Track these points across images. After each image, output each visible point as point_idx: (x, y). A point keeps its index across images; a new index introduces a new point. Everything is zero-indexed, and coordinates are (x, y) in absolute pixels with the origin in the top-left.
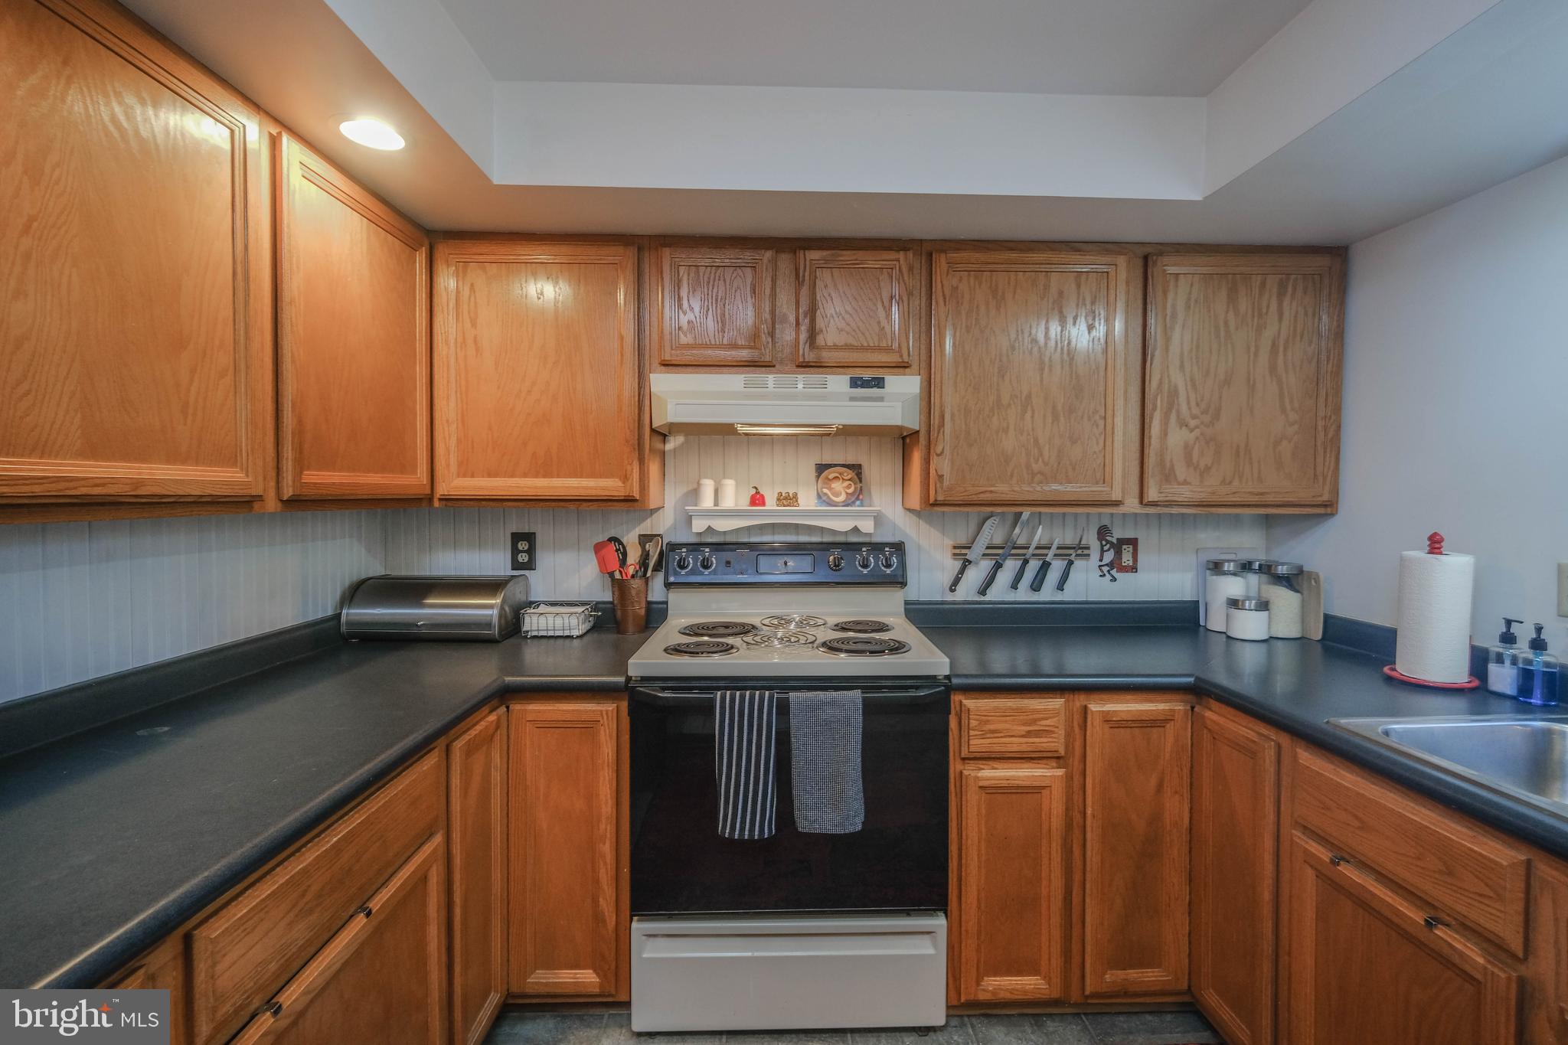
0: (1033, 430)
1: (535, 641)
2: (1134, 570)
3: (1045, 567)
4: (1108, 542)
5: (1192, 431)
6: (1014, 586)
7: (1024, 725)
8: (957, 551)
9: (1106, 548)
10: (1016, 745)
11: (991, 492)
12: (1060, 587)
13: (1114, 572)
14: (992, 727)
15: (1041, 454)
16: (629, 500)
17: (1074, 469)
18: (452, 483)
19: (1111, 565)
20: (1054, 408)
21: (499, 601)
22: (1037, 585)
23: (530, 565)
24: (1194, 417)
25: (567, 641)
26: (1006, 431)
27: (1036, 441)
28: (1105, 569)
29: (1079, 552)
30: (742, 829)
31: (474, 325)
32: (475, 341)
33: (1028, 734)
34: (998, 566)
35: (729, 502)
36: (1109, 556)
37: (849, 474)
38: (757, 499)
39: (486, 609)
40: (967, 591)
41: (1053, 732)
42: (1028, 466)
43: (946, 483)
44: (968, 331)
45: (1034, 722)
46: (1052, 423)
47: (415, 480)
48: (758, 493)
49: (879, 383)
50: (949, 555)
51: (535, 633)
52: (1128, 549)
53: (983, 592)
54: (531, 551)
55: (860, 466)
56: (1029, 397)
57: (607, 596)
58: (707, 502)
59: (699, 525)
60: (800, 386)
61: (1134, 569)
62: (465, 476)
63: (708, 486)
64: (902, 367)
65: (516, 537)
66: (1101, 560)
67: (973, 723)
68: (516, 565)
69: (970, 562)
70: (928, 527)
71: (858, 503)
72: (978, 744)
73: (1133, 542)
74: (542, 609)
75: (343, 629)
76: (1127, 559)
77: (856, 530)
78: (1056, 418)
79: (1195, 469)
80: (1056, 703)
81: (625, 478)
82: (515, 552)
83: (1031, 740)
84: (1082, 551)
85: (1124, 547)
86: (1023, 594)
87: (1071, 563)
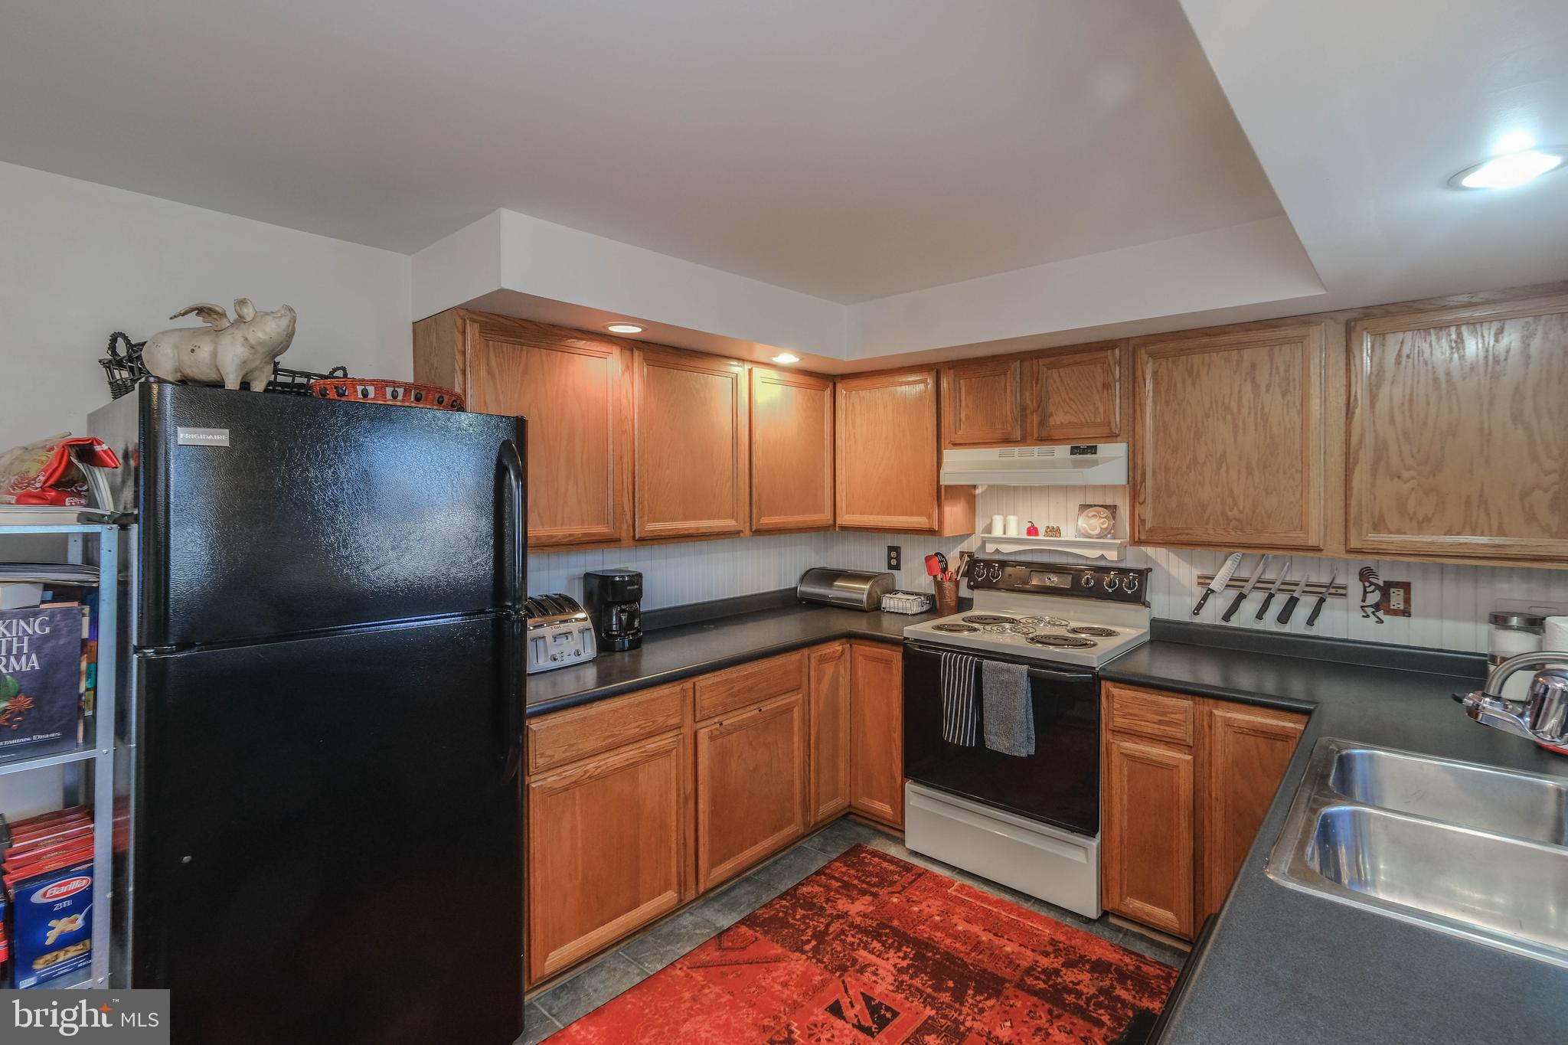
0: (1228, 483)
1: (889, 615)
2: (1406, 615)
3: (1293, 602)
4: (1371, 584)
5: (1406, 482)
6: (1260, 616)
7: (1157, 714)
8: (1202, 581)
9: (1368, 590)
10: (1150, 728)
11: (1187, 534)
12: (1311, 622)
13: (1380, 614)
14: (1131, 711)
15: (1236, 504)
16: (931, 532)
17: (1269, 516)
18: (845, 518)
19: (1377, 607)
20: (1248, 464)
21: (868, 587)
22: (1284, 617)
23: (897, 567)
24: (1409, 469)
25: (906, 616)
26: (1202, 484)
27: (1231, 492)
28: (1370, 610)
29: (1332, 591)
30: (954, 737)
31: (854, 427)
32: (854, 437)
33: (1160, 722)
34: (1241, 597)
35: (1012, 533)
36: (1374, 597)
37: (1105, 513)
38: (1032, 531)
39: (860, 591)
40: (1212, 615)
41: (1181, 725)
42: (1224, 514)
43: (1148, 525)
44: (1167, 406)
45: (1165, 714)
46: (1247, 478)
47: (825, 517)
48: (1033, 526)
49: (1093, 450)
50: (1195, 580)
51: (888, 610)
52: (1399, 593)
53: (1227, 617)
54: (898, 558)
55: (1115, 507)
56: (1224, 455)
57: (932, 590)
58: (998, 532)
59: (990, 548)
60: (1036, 454)
61: (1406, 613)
62: (849, 514)
63: (998, 522)
64: (1111, 437)
65: (891, 549)
66: (1364, 601)
67: (1116, 706)
68: (890, 567)
69: (1213, 591)
70: (1177, 558)
71: (1109, 536)
72: (1119, 722)
73: (1406, 587)
74: (899, 595)
75: (798, 595)
76: (1396, 599)
77: (1102, 557)
78: (1250, 472)
79: (1411, 519)
80: (1186, 703)
81: (929, 517)
82: (890, 558)
83: (1162, 727)
84: (1340, 591)
85: (1392, 590)
86: (1270, 624)
87: (1322, 601)
